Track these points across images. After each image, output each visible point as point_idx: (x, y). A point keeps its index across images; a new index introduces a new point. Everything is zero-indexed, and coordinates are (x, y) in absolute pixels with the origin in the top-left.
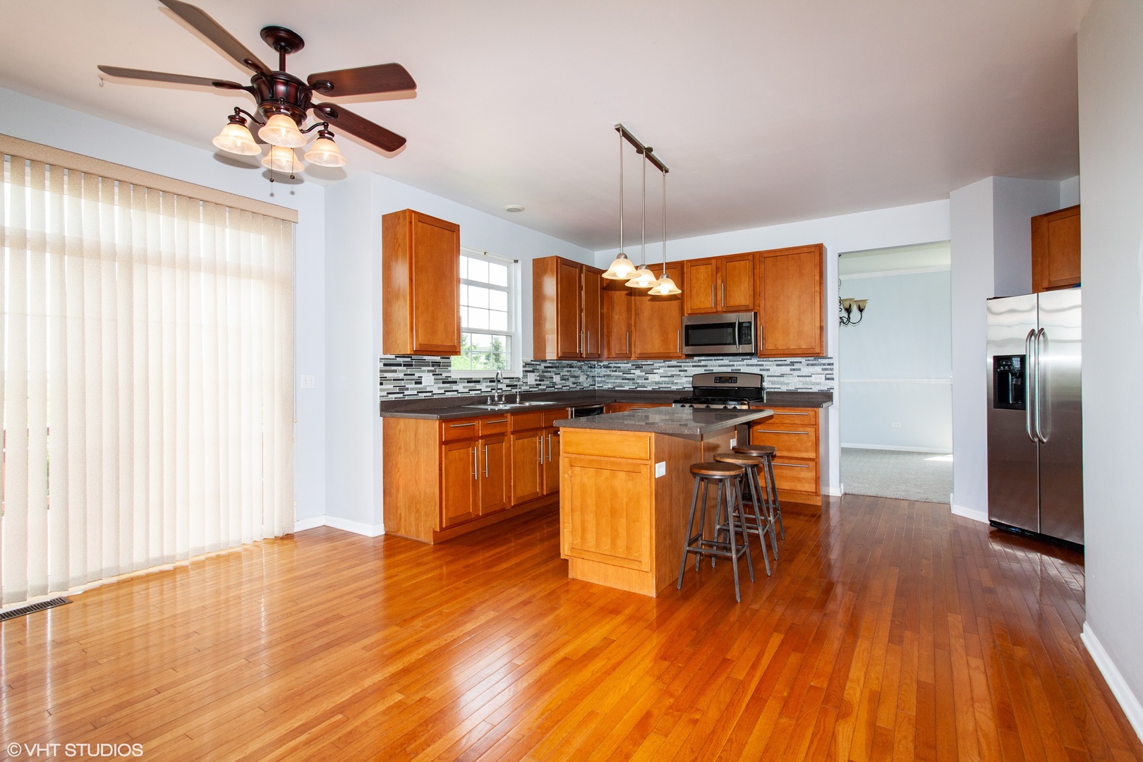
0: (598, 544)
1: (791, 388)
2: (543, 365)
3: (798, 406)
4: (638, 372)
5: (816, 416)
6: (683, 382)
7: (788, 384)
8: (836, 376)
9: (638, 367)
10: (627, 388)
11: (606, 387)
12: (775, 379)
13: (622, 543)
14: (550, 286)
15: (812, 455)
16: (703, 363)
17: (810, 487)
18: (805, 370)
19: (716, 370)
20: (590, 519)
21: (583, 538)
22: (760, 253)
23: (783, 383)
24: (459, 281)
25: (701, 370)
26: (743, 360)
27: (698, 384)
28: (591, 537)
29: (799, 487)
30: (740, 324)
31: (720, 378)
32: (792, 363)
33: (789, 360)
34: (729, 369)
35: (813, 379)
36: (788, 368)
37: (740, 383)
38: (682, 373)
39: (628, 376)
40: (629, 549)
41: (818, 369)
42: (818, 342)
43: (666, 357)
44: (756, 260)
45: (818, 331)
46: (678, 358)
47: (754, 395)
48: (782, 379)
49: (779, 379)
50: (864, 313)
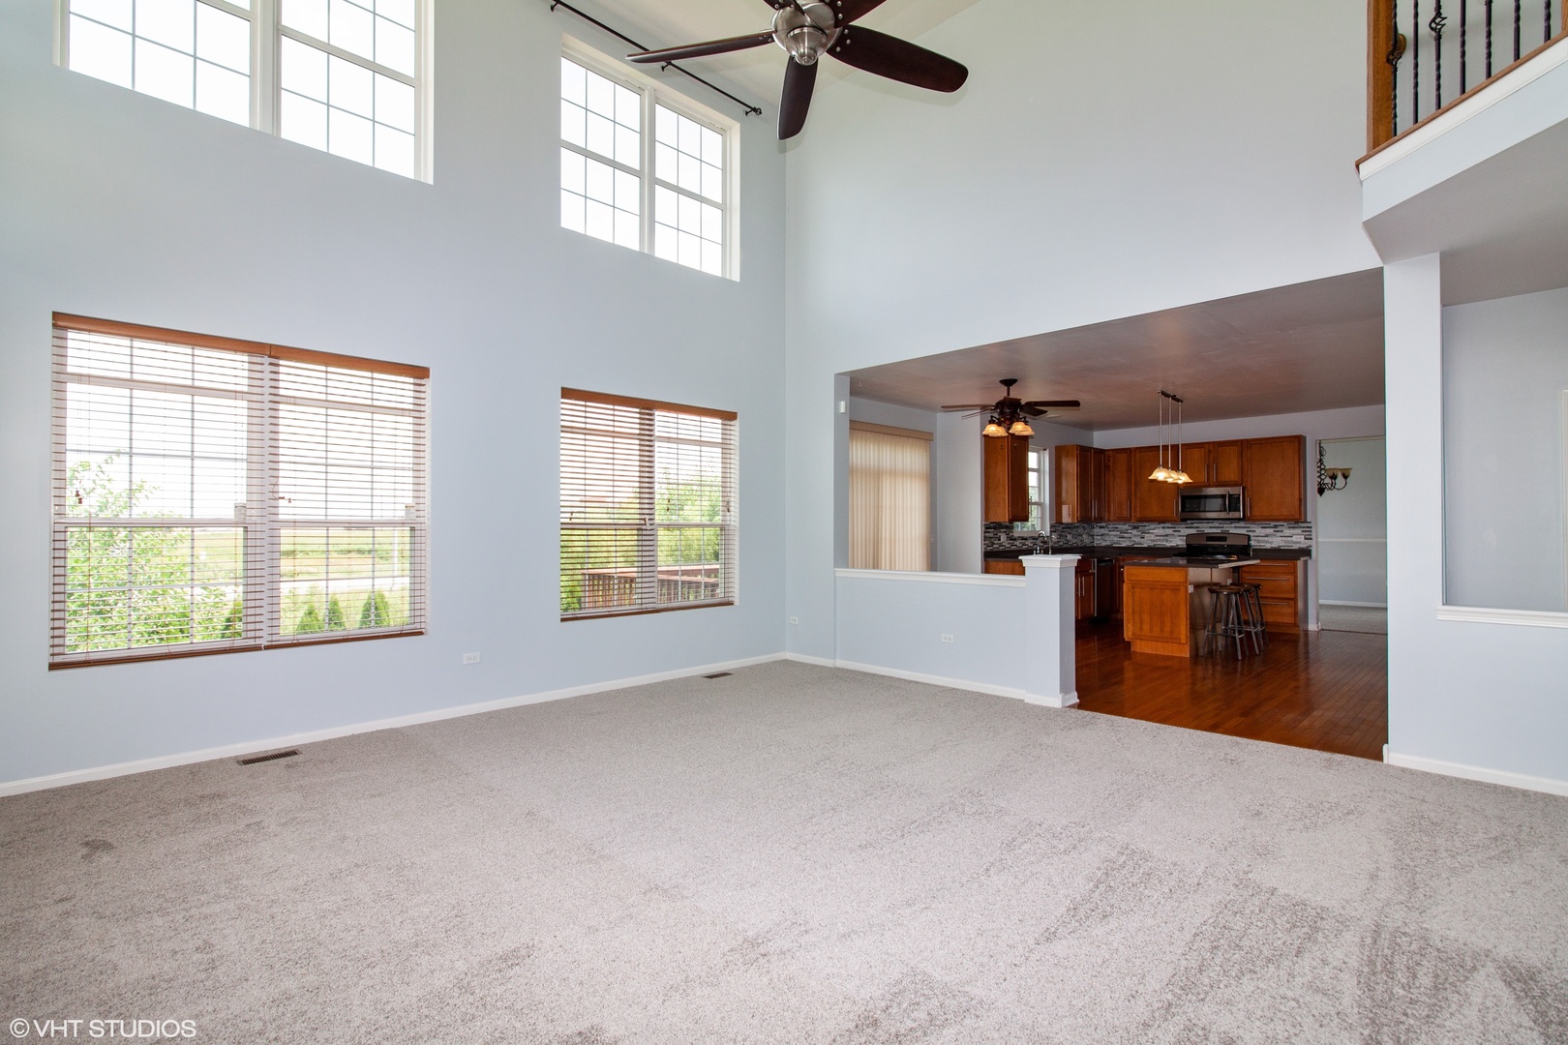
0: (1151, 630)
1: (1275, 545)
2: (1062, 526)
3: (1279, 559)
4: (1135, 532)
5: (1295, 567)
6: (1178, 542)
7: (1272, 542)
8: (1313, 537)
9: (1134, 528)
10: (1124, 545)
11: (1104, 544)
12: (1261, 538)
13: (1167, 629)
14: (1071, 466)
15: (1292, 596)
16: (1196, 525)
17: (1288, 620)
18: (1287, 532)
19: (1207, 531)
20: (1146, 617)
21: (1141, 629)
22: (1248, 441)
23: (1267, 542)
24: (1028, 470)
25: (1194, 531)
26: (1231, 523)
27: (1192, 542)
28: (1146, 627)
29: (1281, 620)
30: (1230, 496)
31: (1211, 538)
32: (1276, 526)
33: (1273, 524)
34: (1219, 531)
35: (1294, 539)
36: (1272, 530)
37: (1229, 542)
38: (1176, 534)
39: (1126, 535)
40: (1172, 632)
41: (1299, 531)
42: (1297, 510)
43: (1161, 521)
44: (1244, 446)
45: (1297, 503)
46: (1175, 521)
47: (1244, 551)
48: (1266, 539)
49: (1264, 539)
50: (1348, 480)
